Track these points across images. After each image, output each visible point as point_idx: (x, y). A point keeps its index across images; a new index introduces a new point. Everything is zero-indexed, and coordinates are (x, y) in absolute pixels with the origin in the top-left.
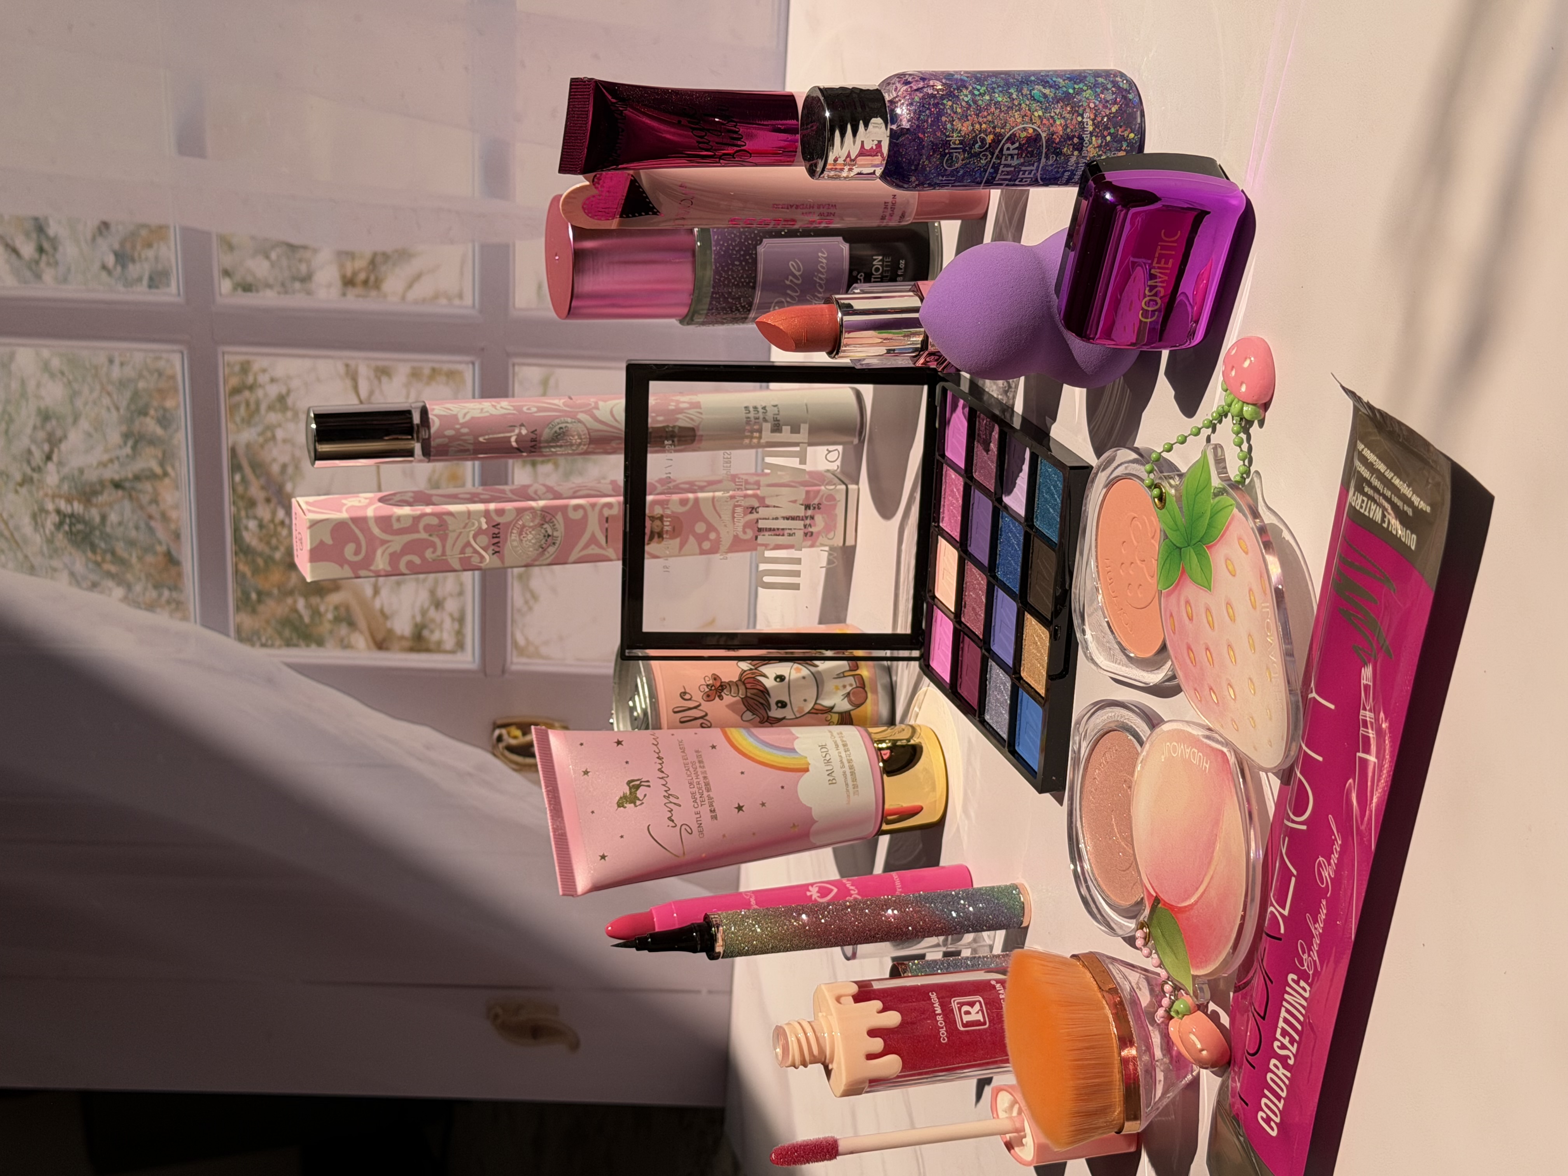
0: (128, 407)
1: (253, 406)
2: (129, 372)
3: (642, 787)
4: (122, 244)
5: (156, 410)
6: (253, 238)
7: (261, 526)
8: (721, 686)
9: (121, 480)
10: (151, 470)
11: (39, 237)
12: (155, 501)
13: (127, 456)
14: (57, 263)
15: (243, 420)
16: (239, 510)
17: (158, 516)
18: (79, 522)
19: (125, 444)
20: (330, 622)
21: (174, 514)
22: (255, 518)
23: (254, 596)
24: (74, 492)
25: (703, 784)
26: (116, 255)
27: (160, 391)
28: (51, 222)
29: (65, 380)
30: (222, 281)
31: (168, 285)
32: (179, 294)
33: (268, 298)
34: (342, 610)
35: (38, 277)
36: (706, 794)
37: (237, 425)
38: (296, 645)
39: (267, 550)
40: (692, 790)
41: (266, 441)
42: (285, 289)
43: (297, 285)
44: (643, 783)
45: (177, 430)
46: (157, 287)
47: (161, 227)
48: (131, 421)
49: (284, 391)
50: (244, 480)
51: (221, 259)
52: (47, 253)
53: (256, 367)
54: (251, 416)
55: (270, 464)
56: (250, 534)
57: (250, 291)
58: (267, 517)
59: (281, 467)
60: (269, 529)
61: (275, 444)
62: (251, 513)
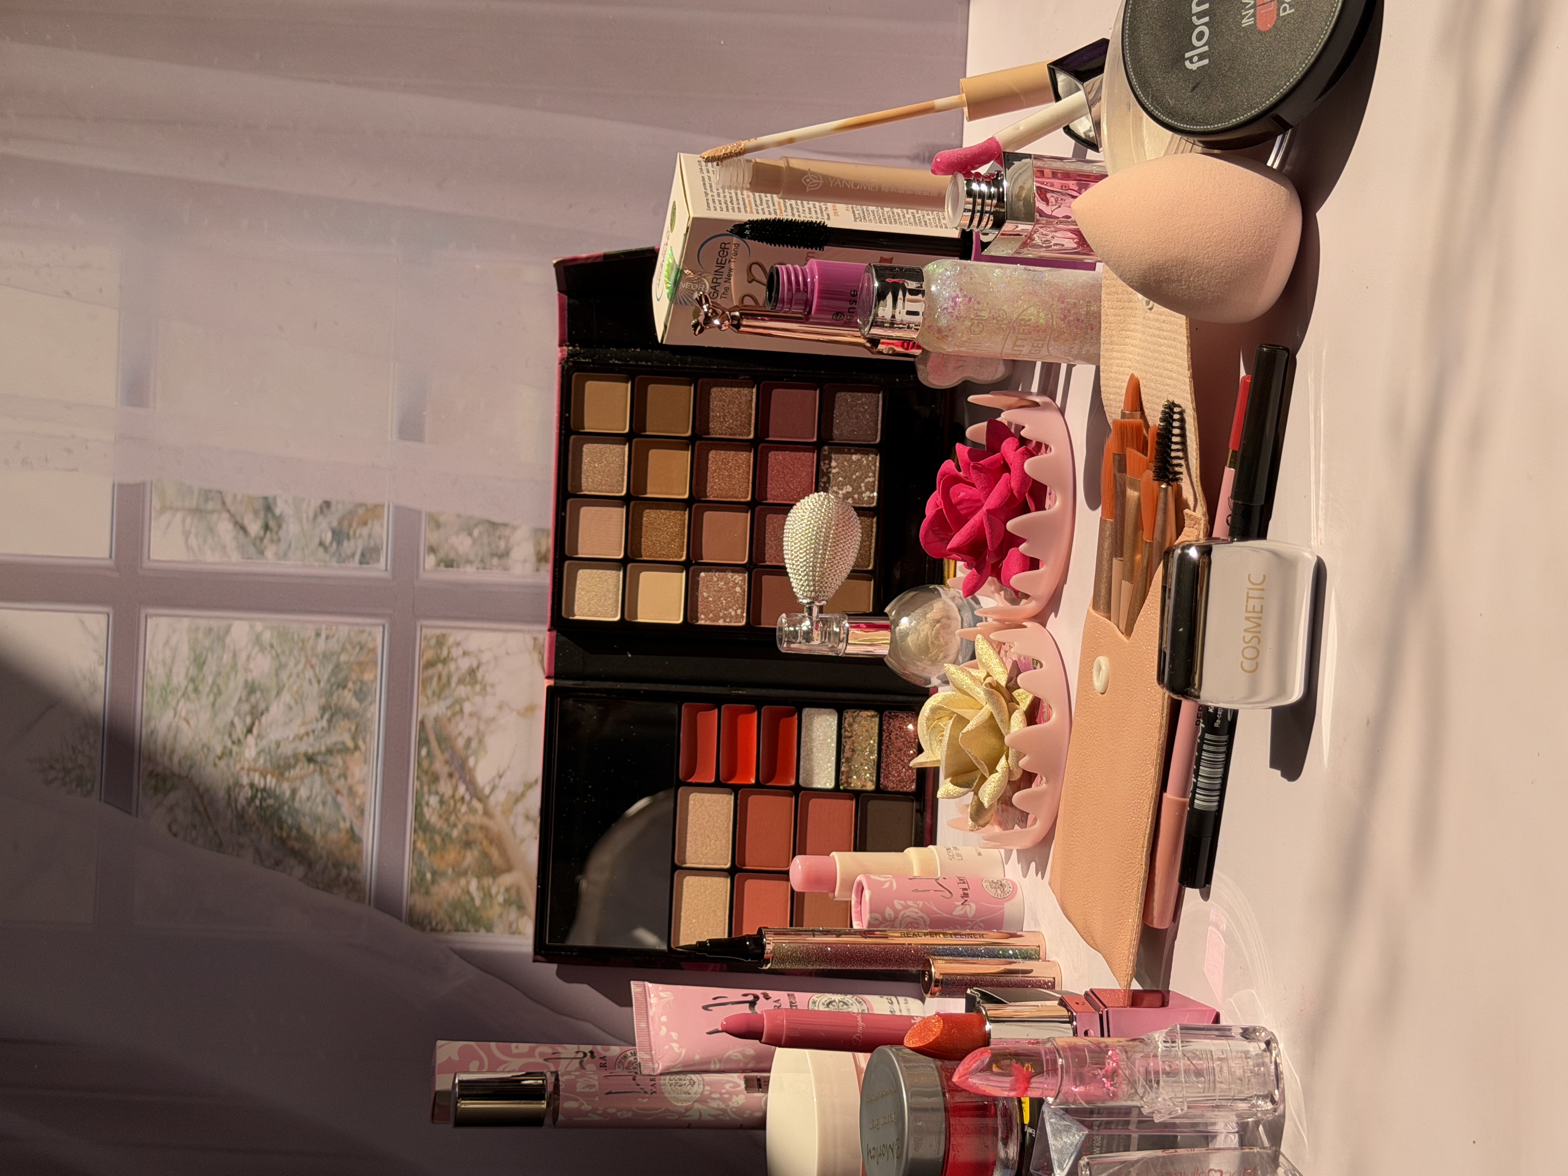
0: (329, 679)
1: (444, 680)
2: (333, 645)
4: (340, 522)
5: (354, 683)
6: (459, 516)
7: (442, 802)
9: (313, 754)
10: (343, 743)
11: (266, 516)
12: (344, 775)
13: (323, 729)
14: (279, 540)
15: (434, 693)
16: (422, 786)
17: (345, 791)
18: (269, 797)
19: (322, 717)
20: (500, 904)
21: (360, 790)
22: (437, 793)
23: (429, 876)
24: (268, 764)
26: (334, 532)
27: (359, 663)
28: (279, 502)
29: (274, 653)
30: (427, 557)
31: (378, 561)
32: (386, 570)
33: (469, 574)
34: (513, 892)
35: (261, 553)
37: (428, 698)
38: (464, 931)
39: (445, 827)
41: (454, 715)
42: (484, 564)
43: (495, 561)
45: (370, 704)
46: (368, 563)
47: (376, 506)
48: (331, 694)
49: (475, 665)
50: (429, 754)
51: (428, 536)
52: (271, 530)
53: (451, 640)
54: (442, 689)
55: (456, 738)
56: (431, 810)
57: (452, 566)
58: (448, 792)
59: (466, 742)
60: (449, 806)
61: (462, 718)
62: (433, 788)
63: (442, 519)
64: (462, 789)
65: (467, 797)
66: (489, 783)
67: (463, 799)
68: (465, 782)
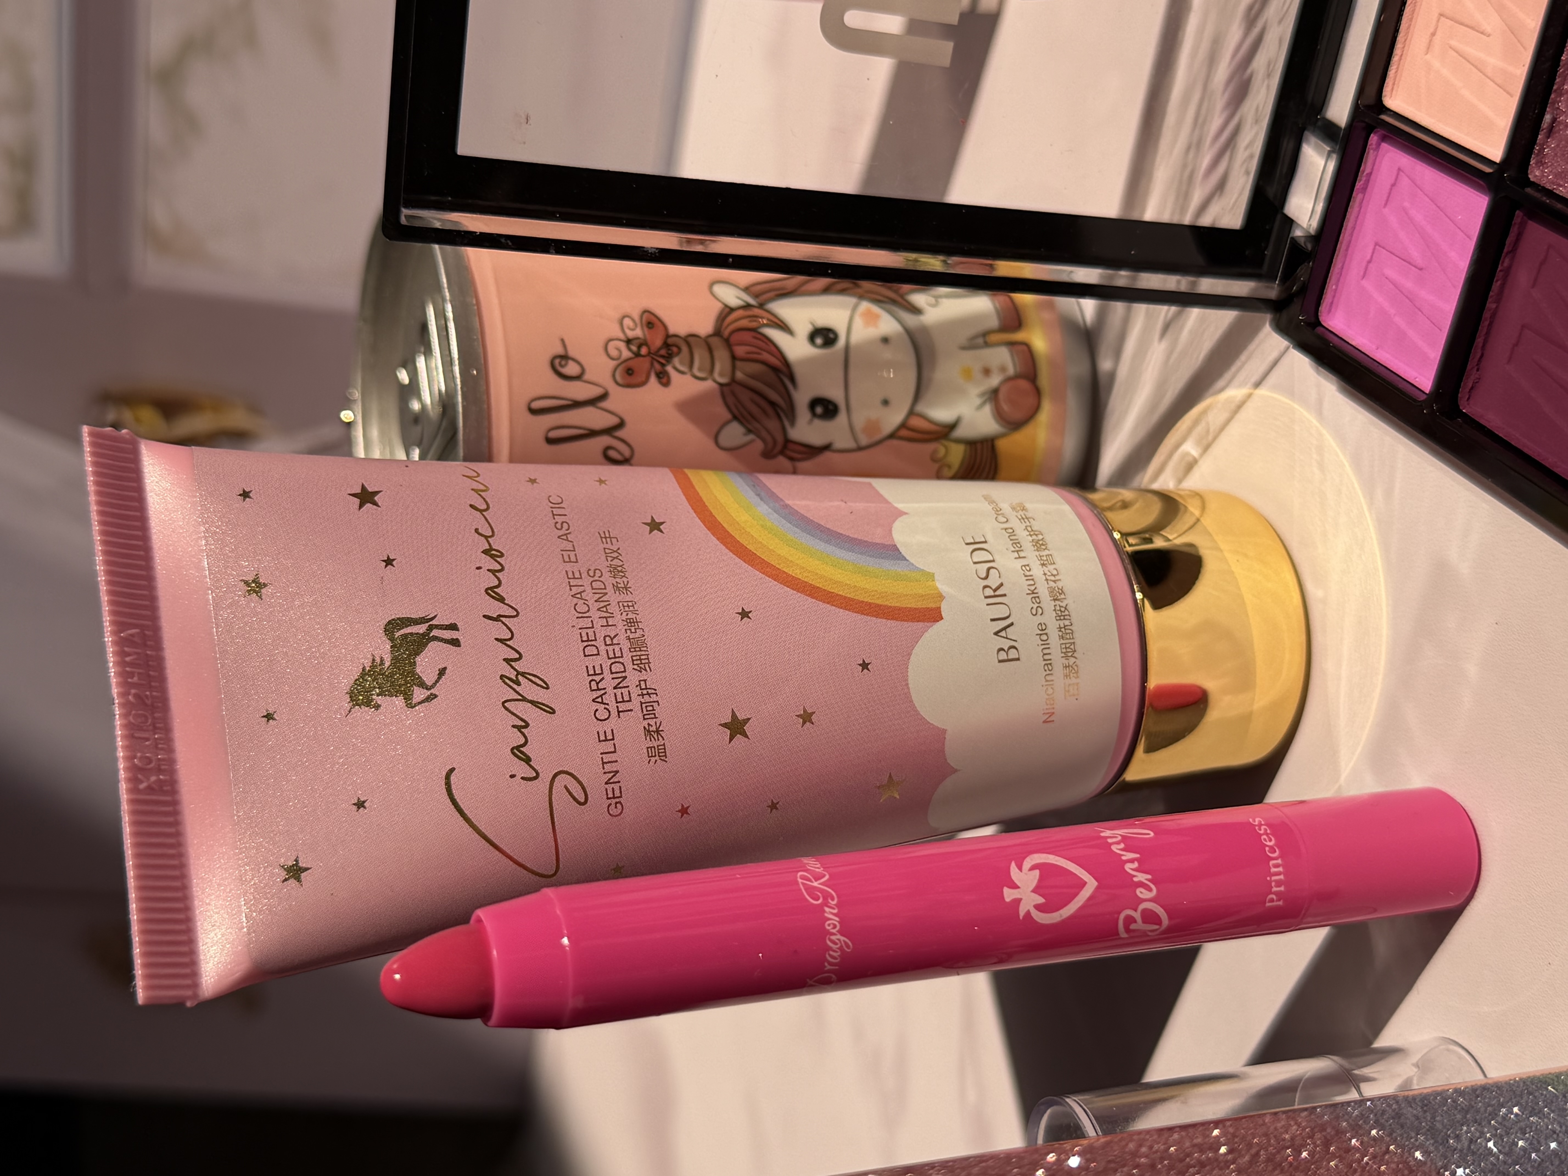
3: (433, 645)
8: (666, 345)
25: (626, 645)
36: (633, 678)
40: (590, 662)
44: (435, 632)
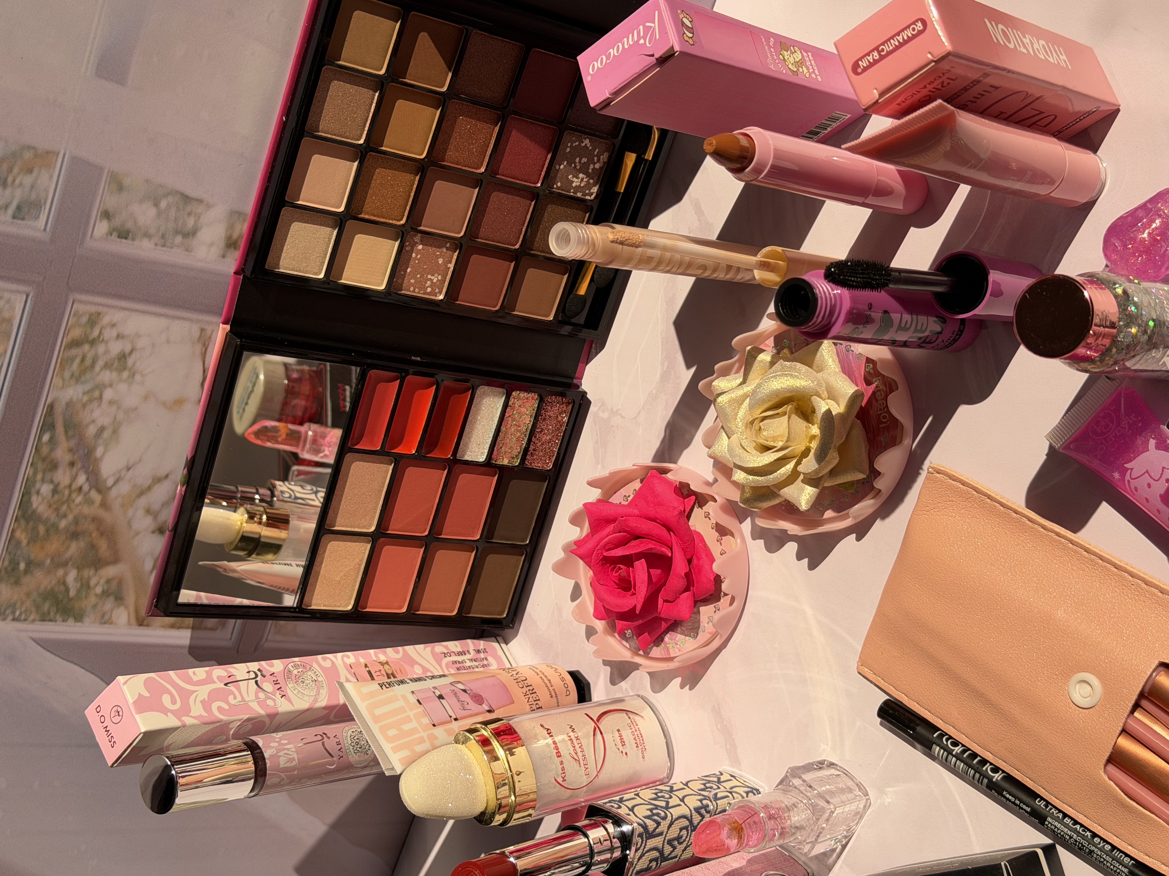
1: (88, 362)
6: (147, 181)
7: (55, 491)
15: (73, 375)
16: (35, 473)
20: (96, 595)
22: (52, 481)
23: (22, 566)
30: (98, 221)
31: (37, 218)
32: (45, 229)
33: (143, 249)
34: (114, 584)
37: (63, 380)
38: (51, 620)
39: (53, 518)
41: (91, 401)
42: (164, 241)
43: (179, 239)
46: (23, 219)
47: (48, 153)
49: (128, 349)
50: (51, 440)
51: (105, 198)
53: (106, 320)
54: (83, 372)
55: (87, 426)
56: (40, 499)
57: (126, 238)
58: (66, 481)
59: (98, 430)
60: (63, 495)
61: (99, 405)
62: (48, 476)
63: (127, 181)
64: (82, 479)
65: (86, 488)
66: (114, 474)
67: (80, 489)
68: (86, 472)
